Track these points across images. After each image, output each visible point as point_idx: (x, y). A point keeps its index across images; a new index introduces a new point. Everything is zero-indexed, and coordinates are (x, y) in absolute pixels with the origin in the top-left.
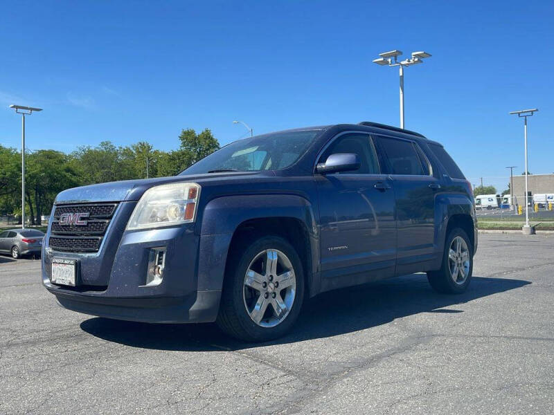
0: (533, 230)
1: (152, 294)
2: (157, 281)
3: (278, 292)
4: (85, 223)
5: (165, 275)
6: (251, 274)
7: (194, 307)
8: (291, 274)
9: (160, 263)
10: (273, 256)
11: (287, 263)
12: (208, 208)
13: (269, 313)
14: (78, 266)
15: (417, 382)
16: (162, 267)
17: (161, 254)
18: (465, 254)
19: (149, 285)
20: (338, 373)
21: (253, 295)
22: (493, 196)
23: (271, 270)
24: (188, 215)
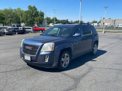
0: (105, 32)
1: (46, 63)
2: (47, 61)
3: (66, 61)
4: (32, 49)
5: (48, 60)
6: (63, 58)
7: (53, 65)
8: (68, 58)
9: (47, 58)
10: (66, 55)
11: (68, 55)
12: (56, 47)
13: (65, 65)
14: (31, 57)
15: (93, 81)
16: (48, 59)
17: (48, 56)
18: (96, 48)
19: (46, 62)
20: (80, 78)
21: (63, 62)
22: (97, 24)
23: (66, 57)
24: (52, 49)
